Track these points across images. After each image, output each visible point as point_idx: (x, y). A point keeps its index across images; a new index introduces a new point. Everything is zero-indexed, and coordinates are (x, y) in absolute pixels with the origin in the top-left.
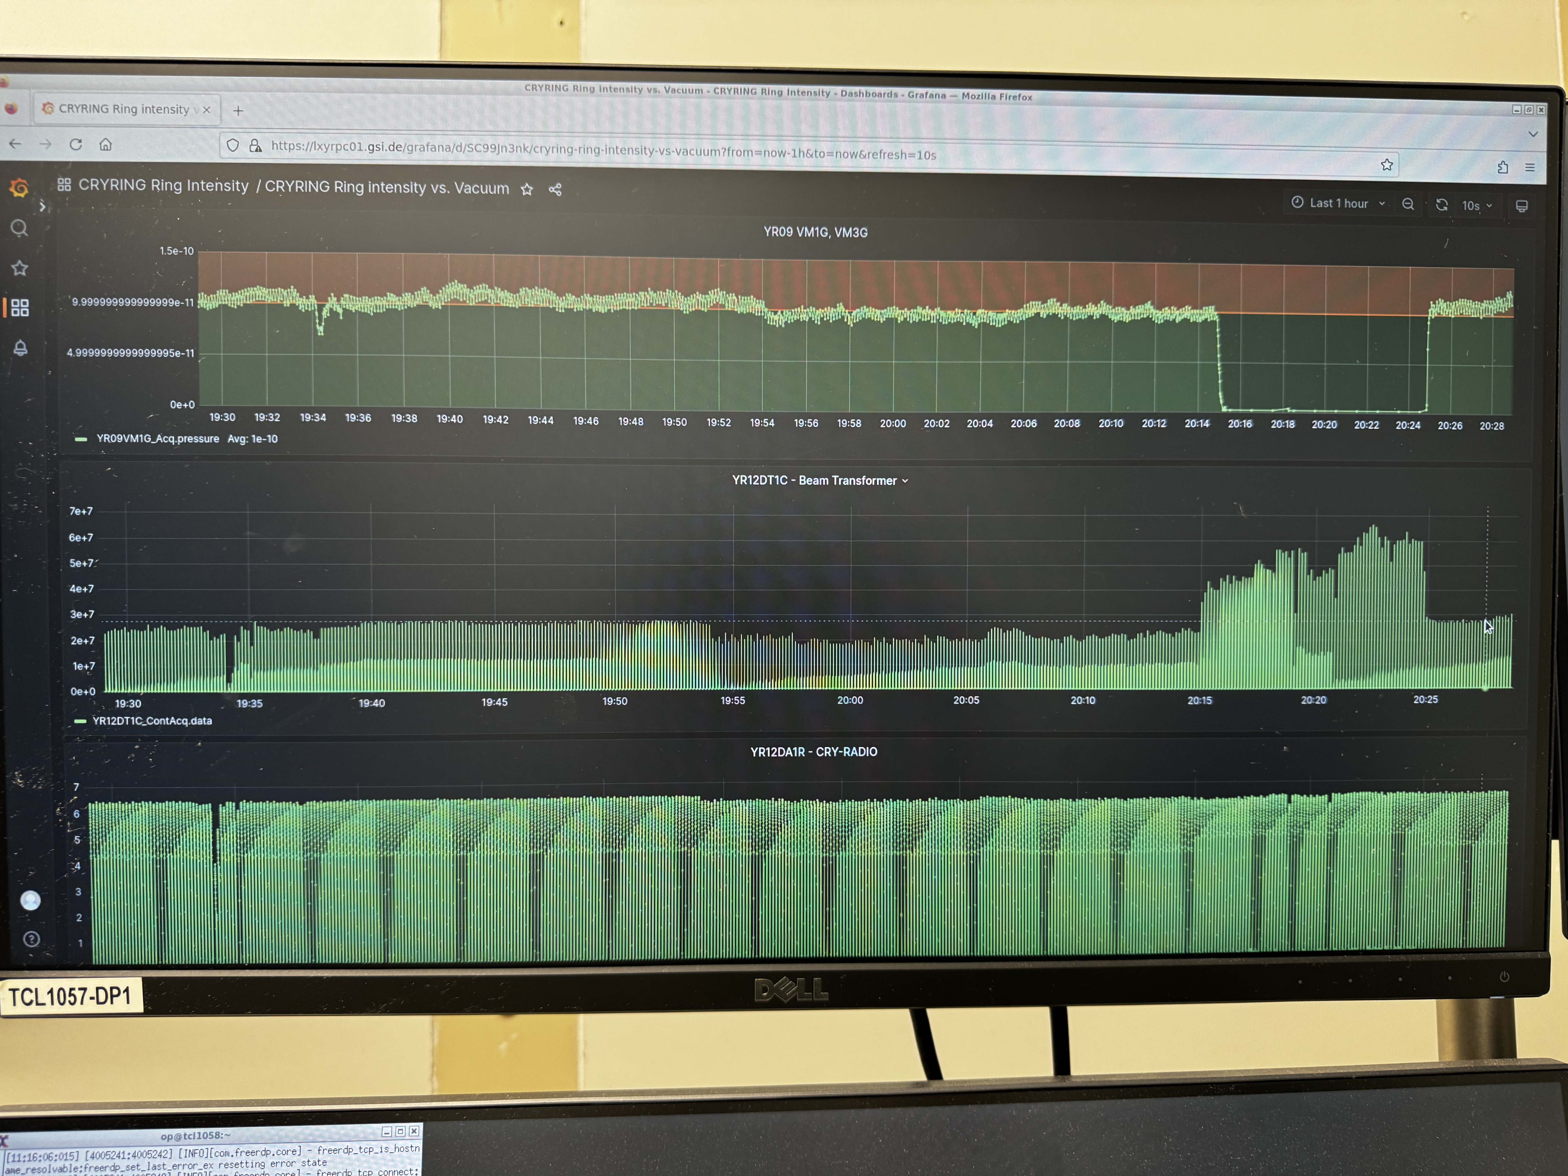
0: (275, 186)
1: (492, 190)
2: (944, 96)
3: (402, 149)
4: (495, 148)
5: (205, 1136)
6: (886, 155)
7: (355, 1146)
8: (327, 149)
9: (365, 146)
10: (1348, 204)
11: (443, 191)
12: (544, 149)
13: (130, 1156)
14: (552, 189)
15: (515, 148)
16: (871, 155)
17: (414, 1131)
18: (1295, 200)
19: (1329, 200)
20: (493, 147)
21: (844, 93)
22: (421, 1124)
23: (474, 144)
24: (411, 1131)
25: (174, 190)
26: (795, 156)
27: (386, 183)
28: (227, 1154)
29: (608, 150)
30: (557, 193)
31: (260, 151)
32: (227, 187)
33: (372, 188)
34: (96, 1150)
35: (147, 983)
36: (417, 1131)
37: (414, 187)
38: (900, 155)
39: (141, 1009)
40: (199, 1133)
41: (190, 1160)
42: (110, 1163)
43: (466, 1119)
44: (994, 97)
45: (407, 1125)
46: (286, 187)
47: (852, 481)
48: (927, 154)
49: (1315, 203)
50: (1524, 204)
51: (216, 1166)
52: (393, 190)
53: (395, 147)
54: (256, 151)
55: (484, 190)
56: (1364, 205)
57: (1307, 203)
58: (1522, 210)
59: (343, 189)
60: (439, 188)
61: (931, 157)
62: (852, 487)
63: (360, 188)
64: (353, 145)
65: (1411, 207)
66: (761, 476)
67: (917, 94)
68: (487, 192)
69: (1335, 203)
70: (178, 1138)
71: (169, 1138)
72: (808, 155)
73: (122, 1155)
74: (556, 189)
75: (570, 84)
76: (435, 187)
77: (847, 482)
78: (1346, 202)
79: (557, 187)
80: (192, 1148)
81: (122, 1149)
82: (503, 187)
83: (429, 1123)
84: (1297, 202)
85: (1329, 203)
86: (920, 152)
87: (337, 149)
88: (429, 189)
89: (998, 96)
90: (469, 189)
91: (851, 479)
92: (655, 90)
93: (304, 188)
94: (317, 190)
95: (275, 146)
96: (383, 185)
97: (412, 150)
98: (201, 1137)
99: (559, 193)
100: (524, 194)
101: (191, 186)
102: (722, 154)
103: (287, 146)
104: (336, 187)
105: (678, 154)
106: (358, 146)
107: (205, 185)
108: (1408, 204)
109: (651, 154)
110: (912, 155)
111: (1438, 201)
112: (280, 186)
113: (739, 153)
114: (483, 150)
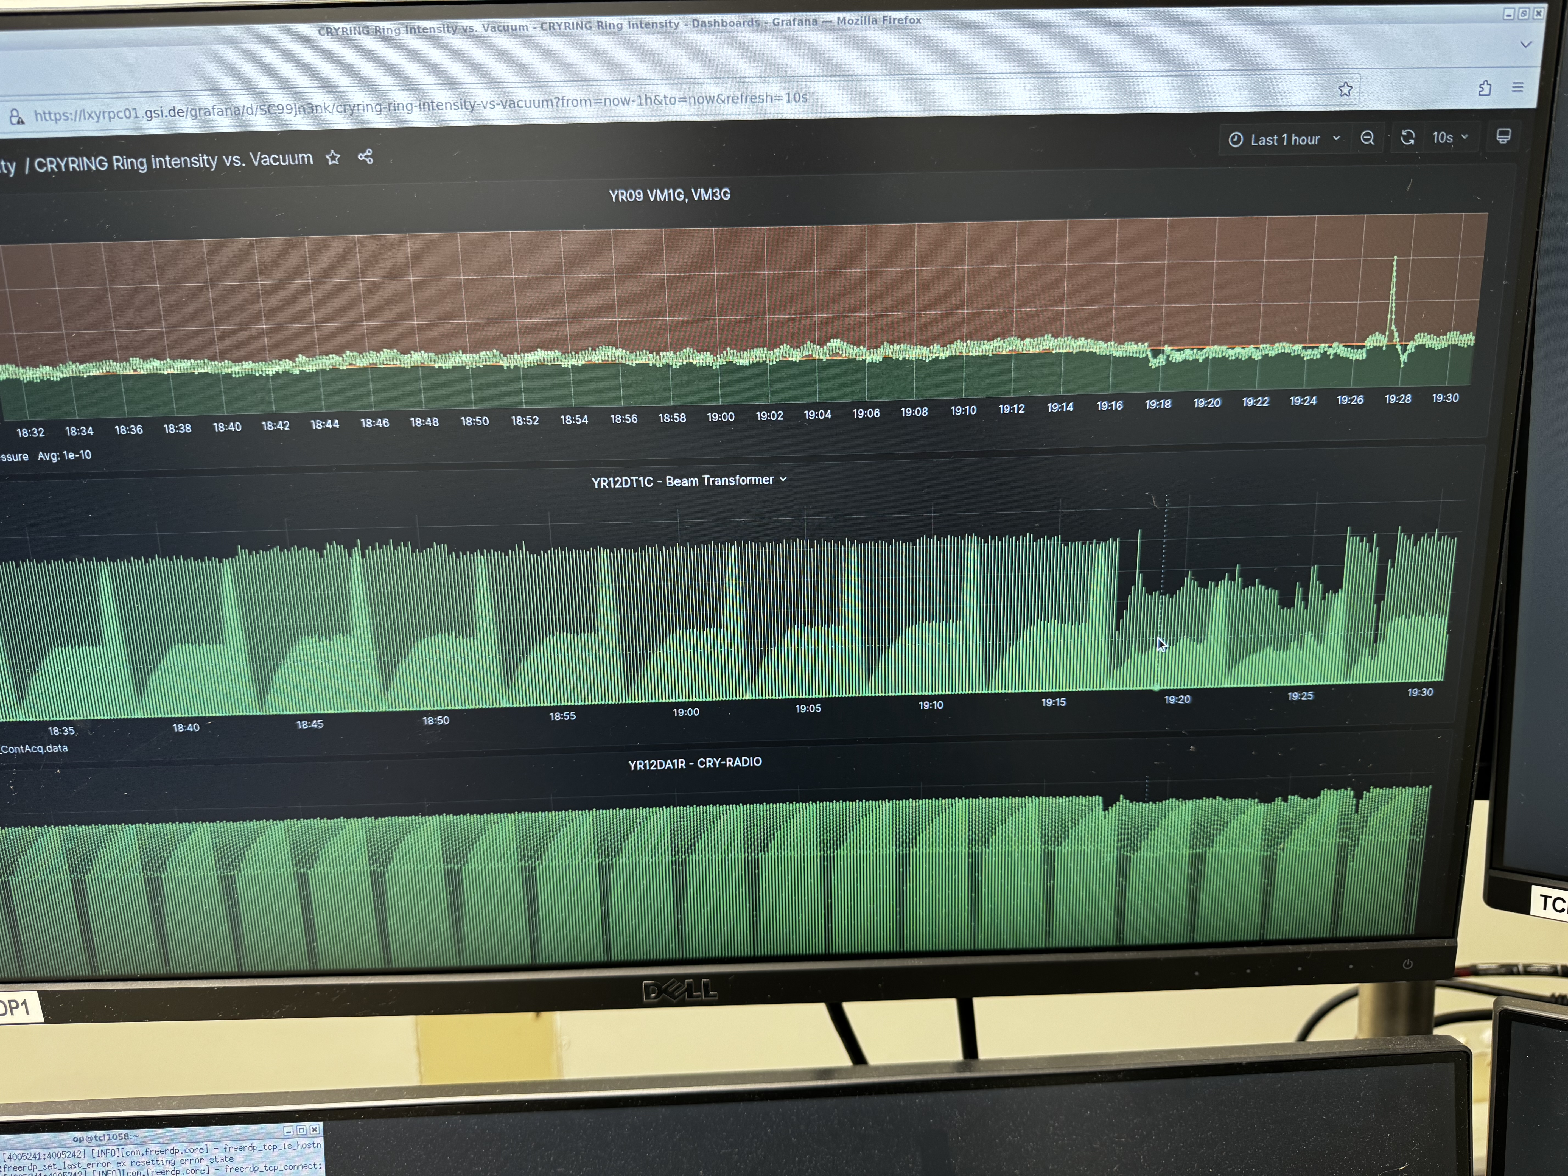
0: (45, 165)
1: (294, 160)
2: (816, 22)
3: (184, 114)
4: (292, 108)
5: (115, 1137)
6: (748, 98)
7: (258, 1144)
8: (98, 118)
9: (141, 113)
10: (1295, 140)
11: (237, 163)
12: (348, 108)
13: (46, 1157)
14: (361, 157)
15: (314, 108)
16: (730, 99)
17: (315, 1130)
18: (1234, 137)
19: (1273, 136)
20: (289, 107)
21: (696, 23)
22: (321, 1123)
23: (267, 104)
24: (312, 1130)
26: (641, 104)
27: (171, 157)
28: (137, 1153)
29: (422, 106)
30: (367, 160)
31: (23, 123)
33: (156, 162)
34: (12, 1152)
35: (44, 997)
36: (317, 1129)
37: (203, 160)
38: (765, 99)
39: (43, 1021)
40: (109, 1135)
41: (102, 1159)
42: (28, 1163)
43: (364, 1118)
44: (875, 21)
45: (308, 1124)
46: (58, 166)
47: (725, 481)
48: (797, 95)
49: (1257, 141)
50: (1506, 133)
51: (128, 1163)
52: (181, 164)
53: (176, 112)
54: (18, 123)
55: (284, 161)
56: (1315, 140)
57: (1248, 140)
58: (1503, 140)
59: (123, 165)
60: (232, 159)
61: (802, 99)
62: (725, 487)
63: (142, 164)
64: (127, 111)
65: (1371, 141)
66: (624, 478)
67: (782, 21)
68: (287, 163)
69: (1281, 140)
70: (90, 1139)
71: (81, 1140)
72: (656, 102)
73: (37, 1157)
74: (366, 156)
75: (371, 25)
76: (227, 159)
77: (719, 482)
78: (1293, 138)
79: (367, 153)
80: (104, 1149)
81: (37, 1151)
82: (305, 156)
83: (329, 1123)
84: (1235, 139)
85: (1273, 140)
86: (788, 94)
87: (110, 118)
88: (220, 163)
89: (880, 21)
90: (268, 161)
91: (723, 479)
92: (472, 29)
93: (78, 166)
94: (94, 168)
95: (39, 116)
96: (167, 158)
97: (196, 115)
98: (111, 1138)
99: (370, 161)
100: (330, 163)
102: (555, 104)
103: (53, 116)
104: (115, 164)
105: (504, 107)
106: (133, 113)
108: (1368, 138)
109: (473, 108)
110: (779, 98)
111: (1404, 133)
112: (51, 164)
113: (575, 102)
114: (277, 111)
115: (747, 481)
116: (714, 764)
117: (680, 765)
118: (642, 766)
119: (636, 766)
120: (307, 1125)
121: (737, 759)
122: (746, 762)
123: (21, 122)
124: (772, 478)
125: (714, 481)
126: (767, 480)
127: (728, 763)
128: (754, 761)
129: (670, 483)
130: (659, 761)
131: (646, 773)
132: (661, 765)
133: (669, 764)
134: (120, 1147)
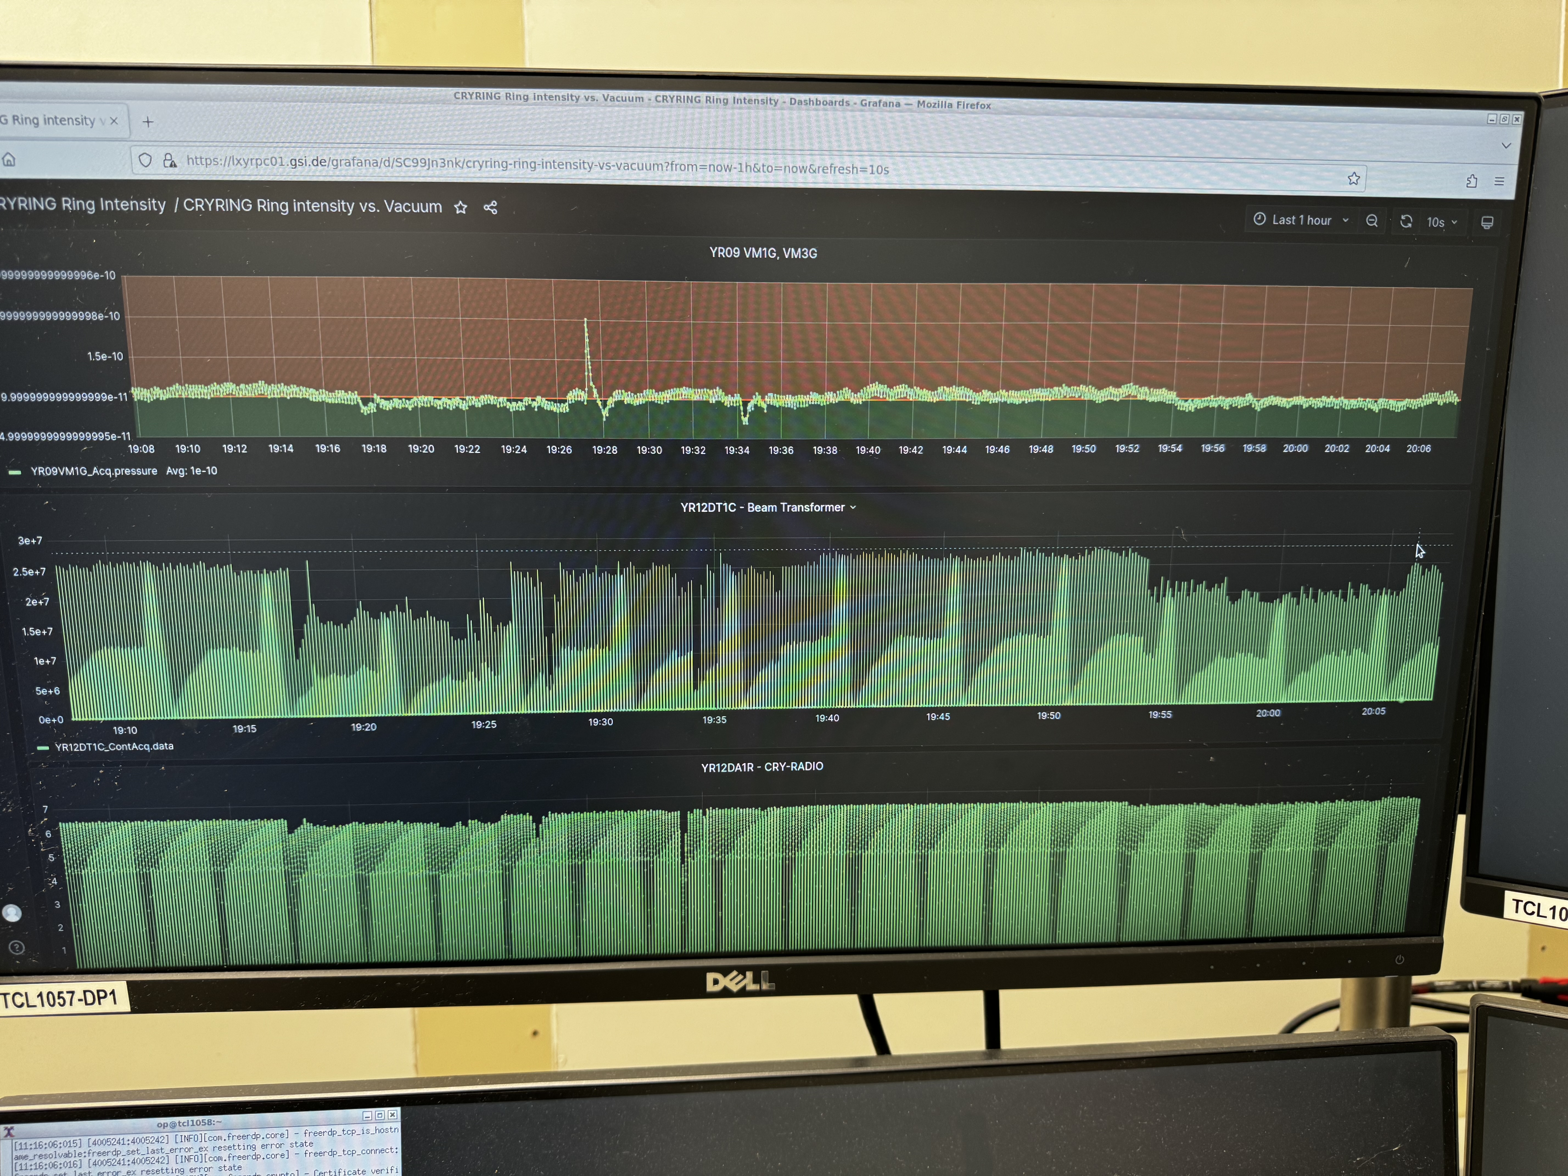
0: (194, 205)
1: (424, 209)
2: (898, 105)
3: (326, 164)
4: (425, 162)
5: (198, 1123)
6: (837, 169)
7: (338, 1129)
8: (246, 164)
9: (286, 161)
10: (1311, 220)
11: (372, 209)
12: (476, 163)
13: (130, 1142)
14: (487, 208)
15: (446, 162)
16: (821, 169)
17: (393, 1115)
18: (1258, 216)
19: (1291, 217)
20: (423, 161)
21: (793, 101)
22: (399, 1109)
23: (403, 158)
24: (390, 1115)
25: (86, 210)
26: (741, 171)
27: (312, 202)
28: (220, 1138)
29: (544, 165)
30: (492, 211)
31: (175, 166)
32: (143, 206)
33: (297, 206)
34: (97, 1138)
35: (132, 987)
36: (395, 1115)
37: (341, 205)
38: (851, 169)
39: (129, 1010)
40: (193, 1121)
41: (186, 1144)
42: (112, 1148)
43: (440, 1103)
44: (951, 105)
45: (386, 1109)
46: (206, 206)
47: (801, 508)
48: (880, 168)
49: (1278, 220)
50: (1490, 220)
51: (210, 1149)
52: (320, 208)
53: (318, 162)
54: (171, 166)
55: (416, 209)
56: (1327, 222)
57: (1270, 219)
58: (1487, 226)
59: (266, 207)
60: (368, 206)
61: (884, 172)
62: (800, 514)
63: (284, 207)
64: (273, 159)
65: (1375, 224)
66: (710, 504)
67: (869, 102)
68: (418, 211)
69: (1298, 220)
70: (173, 1125)
71: (165, 1126)
73: (122, 1142)
74: (491, 207)
75: (503, 92)
76: (363, 205)
77: (796, 508)
78: (1309, 219)
79: (492, 204)
80: (186, 1134)
81: (121, 1137)
82: (436, 205)
83: (407, 1108)
84: (1259, 218)
85: (1291, 220)
86: (872, 166)
87: (257, 164)
88: (357, 208)
89: (955, 105)
90: (400, 208)
91: (799, 506)
92: (593, 98)
93: (224, 207)
94: (239, 209)
95: (191, 161)
96: (308, 203)
97: (337, 165)
98: (195, 1123)
99: (494, 212)
100: (458, 212)
101: (105, 204)
102: (664, 168)
103: (204, 161)
104: (259, 206)
105: (619, 169)
106: (279, 160)
107: (119, 204)
108: (1372, 220)
109: (590, 168)
110: (864, 169)
111: (1403, 217)
112: (199, 204)
113: (683, 167)
114: (413, 164)
115: (820, 508)
116: (780, 768)
117: (749, 768)
118: (713, 769)
119: (708, 769)
120: (387, 1111)
121: (801, 763)
122: (809, 766)
123: (173, 165)
124: (843, 506)
125: (791, 508)
126: (838, 508)
127: (792, 767)
128: (817, 766)
129: (751, 509)
130: (729, 764)
131: (717, 775)
132: (731, 768)
133: (738, 768)
134: (203, 1133)
